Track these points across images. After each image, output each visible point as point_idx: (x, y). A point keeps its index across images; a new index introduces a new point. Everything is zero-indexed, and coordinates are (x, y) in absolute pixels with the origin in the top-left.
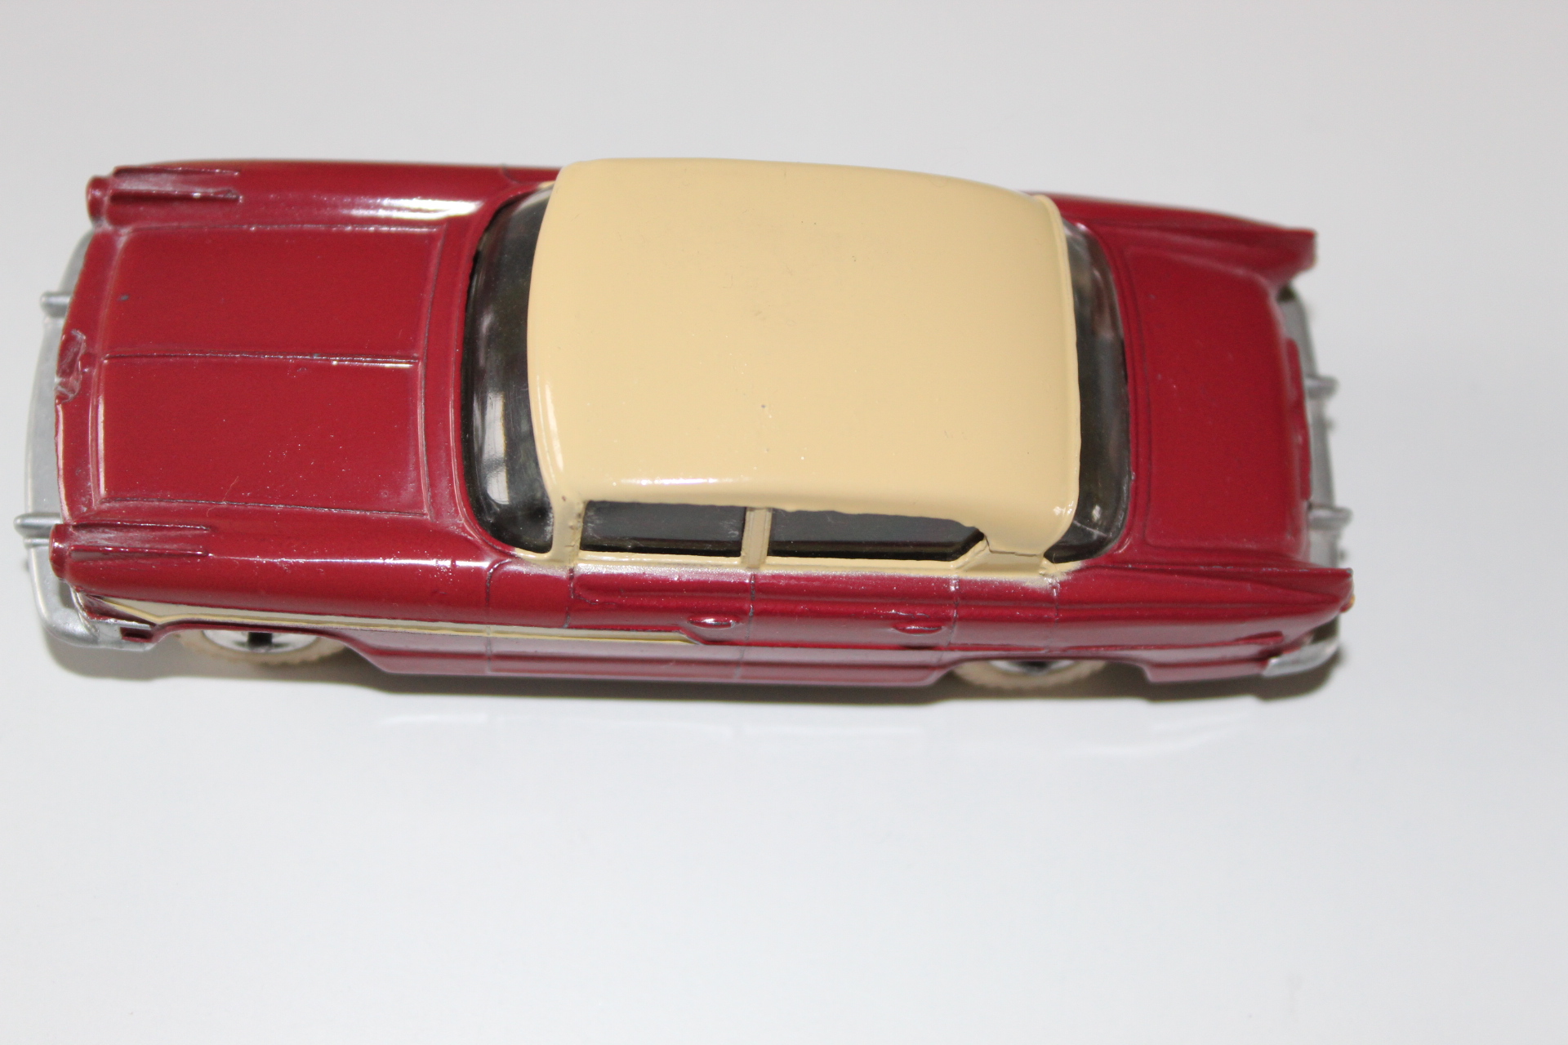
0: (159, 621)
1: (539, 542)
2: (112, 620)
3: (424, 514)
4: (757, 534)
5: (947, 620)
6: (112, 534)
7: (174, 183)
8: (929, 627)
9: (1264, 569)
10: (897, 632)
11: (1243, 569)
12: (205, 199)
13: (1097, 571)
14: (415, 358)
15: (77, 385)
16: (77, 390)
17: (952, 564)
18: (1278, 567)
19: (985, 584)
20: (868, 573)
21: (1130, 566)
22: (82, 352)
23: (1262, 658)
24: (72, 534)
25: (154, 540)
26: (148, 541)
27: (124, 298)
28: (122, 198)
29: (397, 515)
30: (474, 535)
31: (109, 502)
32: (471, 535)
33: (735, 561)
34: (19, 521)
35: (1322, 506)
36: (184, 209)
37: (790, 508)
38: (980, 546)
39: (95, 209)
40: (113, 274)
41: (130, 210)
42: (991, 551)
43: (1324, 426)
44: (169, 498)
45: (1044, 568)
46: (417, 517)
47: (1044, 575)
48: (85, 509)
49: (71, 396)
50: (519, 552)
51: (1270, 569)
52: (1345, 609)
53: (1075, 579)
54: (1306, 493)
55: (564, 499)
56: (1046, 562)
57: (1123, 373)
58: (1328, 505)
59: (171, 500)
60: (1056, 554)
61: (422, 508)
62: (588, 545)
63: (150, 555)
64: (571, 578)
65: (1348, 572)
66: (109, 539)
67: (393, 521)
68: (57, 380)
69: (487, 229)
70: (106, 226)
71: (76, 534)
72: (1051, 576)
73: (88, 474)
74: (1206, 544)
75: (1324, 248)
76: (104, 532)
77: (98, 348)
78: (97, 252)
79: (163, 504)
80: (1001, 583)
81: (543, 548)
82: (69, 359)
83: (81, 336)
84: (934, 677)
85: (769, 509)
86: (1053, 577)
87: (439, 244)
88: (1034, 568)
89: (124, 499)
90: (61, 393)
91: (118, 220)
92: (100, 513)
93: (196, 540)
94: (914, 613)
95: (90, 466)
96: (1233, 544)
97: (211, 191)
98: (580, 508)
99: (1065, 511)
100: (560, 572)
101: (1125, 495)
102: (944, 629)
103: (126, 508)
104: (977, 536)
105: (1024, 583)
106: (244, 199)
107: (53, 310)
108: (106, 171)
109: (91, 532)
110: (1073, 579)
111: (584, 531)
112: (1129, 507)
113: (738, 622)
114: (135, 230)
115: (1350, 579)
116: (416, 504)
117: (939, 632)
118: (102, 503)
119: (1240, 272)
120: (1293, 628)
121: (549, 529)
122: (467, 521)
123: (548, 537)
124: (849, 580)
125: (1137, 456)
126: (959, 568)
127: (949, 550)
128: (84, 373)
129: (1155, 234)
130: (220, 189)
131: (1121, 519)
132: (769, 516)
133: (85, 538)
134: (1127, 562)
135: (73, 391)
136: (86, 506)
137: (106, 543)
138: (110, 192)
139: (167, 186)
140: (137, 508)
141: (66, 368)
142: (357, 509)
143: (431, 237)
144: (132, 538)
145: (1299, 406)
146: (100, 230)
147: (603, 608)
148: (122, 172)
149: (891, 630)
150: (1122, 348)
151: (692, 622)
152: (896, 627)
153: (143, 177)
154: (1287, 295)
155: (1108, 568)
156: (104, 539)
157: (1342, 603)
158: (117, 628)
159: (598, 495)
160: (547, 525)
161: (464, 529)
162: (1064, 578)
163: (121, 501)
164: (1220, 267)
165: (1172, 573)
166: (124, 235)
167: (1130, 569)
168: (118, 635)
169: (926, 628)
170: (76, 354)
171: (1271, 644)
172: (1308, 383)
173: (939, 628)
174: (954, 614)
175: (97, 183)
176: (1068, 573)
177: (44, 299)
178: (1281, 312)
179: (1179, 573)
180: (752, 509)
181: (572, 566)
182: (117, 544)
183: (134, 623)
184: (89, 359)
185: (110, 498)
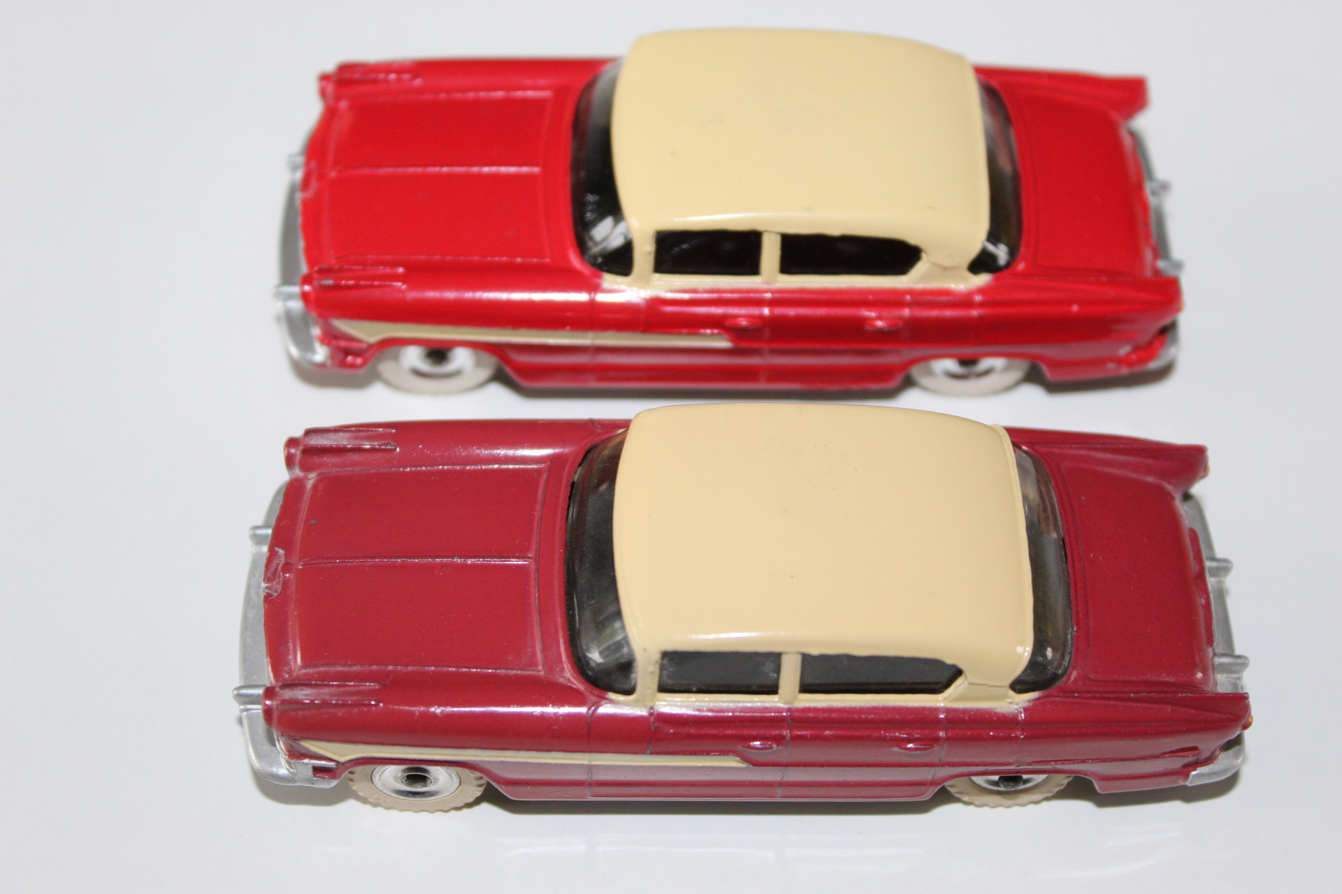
0: (342, 760)
1: (626, 687)
2: (306, 761)
3: (540, 671)
4: (790, 676)
5: (937, 740)
6: (308, 691)
7: (349, 439)
8: (924, 745)
9: (1180, 695)
10: (900, 750)
11: (1163, 695)
12: (372, 450)
13: (1051, 699)
14: (529, 558)
15: (279, 587)
16: (279, 592)
17: (940, 697)
18: (1191, 693)
19: (965, 711)
20: (875, 704)
21: (1076, 695)
22: (283, 562)
23: (1185, 771)
24: (278, 692)
25: (339, 695)
26: (335, 695)
27: (313, 522)
28: (309, 451)
29: (519, 672)
30: (579, 685)
31: (305, 669)
32: (575, 684)
33: (774, 698)
34: (235, 692)
35: (1223, 655)
36: (355, 457)
37: (815, 651)
38: (960, 681)
39: (290, 461)
40: (304, 506)
41: (317, 460)
42: (970, 684)
43: (1222, 594)
44: (350, 665)
45: (1009, 697)
46: (534, 673)
47: (1011, 703)
48: (287, 676)
49: (275, 594)
50: (612, 695)
51: (1184, 695)
52: (1246, 726)
53: (1034, 705)
54: (1210, 641)
55: (645, 650)
56: (1011, 693)
57: (1063, 553)
58: (1230, 652)
59: (352, 665)
60: (1019, 686)
61: (537, 666)
62: (663, 689)
63: (336, 705)
64: (651, 714)
65: (1245, 695)
66: (306, 695)
67: (516, 676)
68: (263, 585)
69: (580, 465)
70: (298, 472)
71: (282, 692)
72: (1016, 704)
73: (288, 650)
74: (1134, 678)
75: (1213, 459)
76: (302, 690)
77: (294, 559)
78: (292, 492)
79: (346, 669)
80: (978, 710)
81: (629, 692)
82: (272, 570)
83: (281, 552)
84: (931, 792)
85: (799, 653)
86: (1017, 704)
87: (545, 476)
88: (1003, 697)
89: (316, 666)
90: (267, 593)
91: (306, 468)
92: (298, 677)
93: (371, 694)
94: (912, 735)
95: (290, 644)
96: (1154, 678)
97: (376, 444)
98: (657, 657)
99: (1024, 651)
100: (643, 712)
101: (1070, 642)
102: (936, 748)
103: (318, 673)
104: (957, 673)
105: (996, 709)
106: (401, 451)
107: (258, 540)
108: (298, 433)
109: (292, 690)
110: (1033, 705)
111: (661, 677)
112: (1073, 651)
113: (778, 745)
114: (319, 475)
115: (1247, 701)
116: (533, 664)
117: (933, 750)
118: (299, 670)
119: (1150, 479)
120: (1207, 743)
121: (633, 676)
122: (571, 674)
123: (633, 682)
124: (861, 710)
125: (1077, 612)
126: (945, 699)
127: (938, 687)
128: (285, 577)
129: (1083, 452)
130: (382, 442)
131: (1068, 660)
132: (799, 658)
133: (288, 694)
134: (1074, 692)
135: (276, 592)
136: (287, 673)
137: (303, 697)
138: (301, 447)
139: (343, 440)
140: (326, 673)
141: (270, 576)
142: (490, 669)
143: (539, 471)
144: (323, 694)
145: (1201, 577)
146: (294, 476)
147: (676, 738)
148: (309, 432)
149: (896, 749)
150: (1063, 543)
151: (744, 747)
152: (898, 746)
153: (326, 435)
154: (1187, 497)
155: (1059, 696)
156: (303, 694)
157: (1243, 722)
158: (310, 767)
159: (670, 647)
160: (632, 672)
161: (569, 680)
162: (1026, 704)
163: (314, 668)
164: (1135, 476)
165: (1109, 699)
166: (312, 478)
167: (1076, 697)
168: (310, 772)
169: (923, 747)
170: (278, 565)
171: (1190, 758)
172: (1208, 564)
173: (933, 747)
174: (942, 734)
175: (292, 442)
176: (1029, 701)
177: (251, 532)
178: (1183, 509)
179: (1114, 699)
180: (786, 653)
181: (651, 704)
182: (312, 698)
183: (323, 763)
184: (287, 567)
185: (305, 665)
